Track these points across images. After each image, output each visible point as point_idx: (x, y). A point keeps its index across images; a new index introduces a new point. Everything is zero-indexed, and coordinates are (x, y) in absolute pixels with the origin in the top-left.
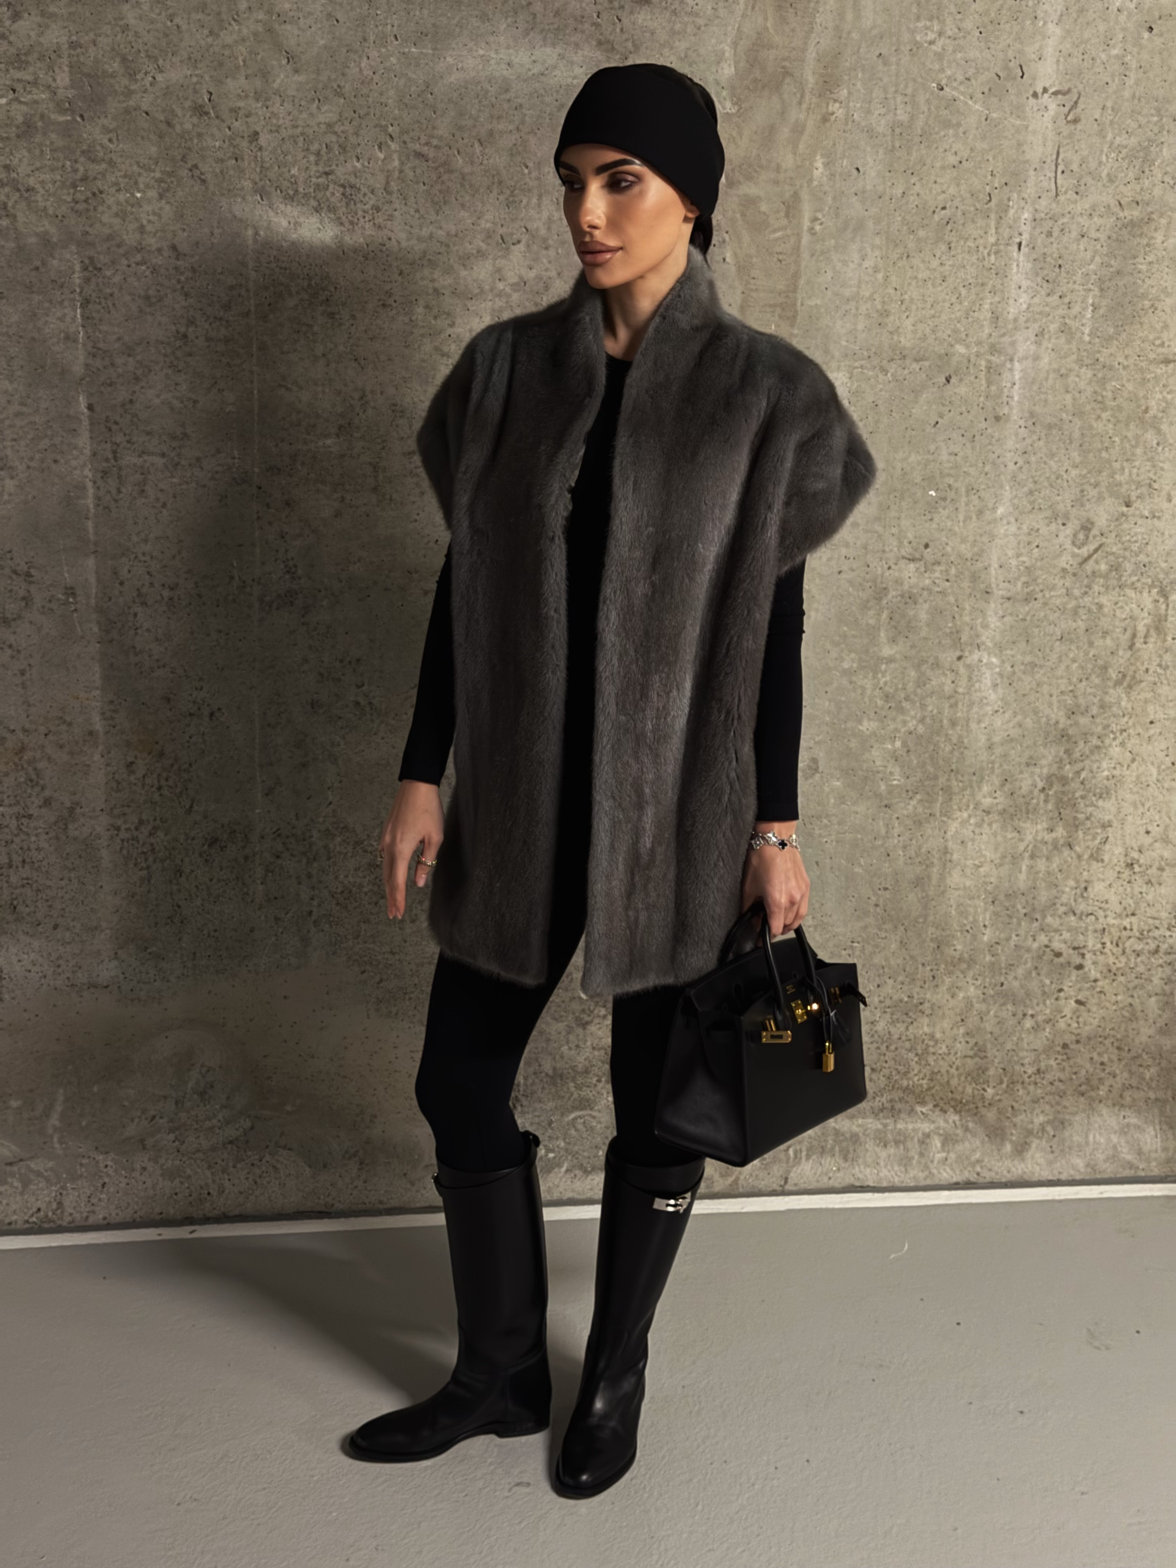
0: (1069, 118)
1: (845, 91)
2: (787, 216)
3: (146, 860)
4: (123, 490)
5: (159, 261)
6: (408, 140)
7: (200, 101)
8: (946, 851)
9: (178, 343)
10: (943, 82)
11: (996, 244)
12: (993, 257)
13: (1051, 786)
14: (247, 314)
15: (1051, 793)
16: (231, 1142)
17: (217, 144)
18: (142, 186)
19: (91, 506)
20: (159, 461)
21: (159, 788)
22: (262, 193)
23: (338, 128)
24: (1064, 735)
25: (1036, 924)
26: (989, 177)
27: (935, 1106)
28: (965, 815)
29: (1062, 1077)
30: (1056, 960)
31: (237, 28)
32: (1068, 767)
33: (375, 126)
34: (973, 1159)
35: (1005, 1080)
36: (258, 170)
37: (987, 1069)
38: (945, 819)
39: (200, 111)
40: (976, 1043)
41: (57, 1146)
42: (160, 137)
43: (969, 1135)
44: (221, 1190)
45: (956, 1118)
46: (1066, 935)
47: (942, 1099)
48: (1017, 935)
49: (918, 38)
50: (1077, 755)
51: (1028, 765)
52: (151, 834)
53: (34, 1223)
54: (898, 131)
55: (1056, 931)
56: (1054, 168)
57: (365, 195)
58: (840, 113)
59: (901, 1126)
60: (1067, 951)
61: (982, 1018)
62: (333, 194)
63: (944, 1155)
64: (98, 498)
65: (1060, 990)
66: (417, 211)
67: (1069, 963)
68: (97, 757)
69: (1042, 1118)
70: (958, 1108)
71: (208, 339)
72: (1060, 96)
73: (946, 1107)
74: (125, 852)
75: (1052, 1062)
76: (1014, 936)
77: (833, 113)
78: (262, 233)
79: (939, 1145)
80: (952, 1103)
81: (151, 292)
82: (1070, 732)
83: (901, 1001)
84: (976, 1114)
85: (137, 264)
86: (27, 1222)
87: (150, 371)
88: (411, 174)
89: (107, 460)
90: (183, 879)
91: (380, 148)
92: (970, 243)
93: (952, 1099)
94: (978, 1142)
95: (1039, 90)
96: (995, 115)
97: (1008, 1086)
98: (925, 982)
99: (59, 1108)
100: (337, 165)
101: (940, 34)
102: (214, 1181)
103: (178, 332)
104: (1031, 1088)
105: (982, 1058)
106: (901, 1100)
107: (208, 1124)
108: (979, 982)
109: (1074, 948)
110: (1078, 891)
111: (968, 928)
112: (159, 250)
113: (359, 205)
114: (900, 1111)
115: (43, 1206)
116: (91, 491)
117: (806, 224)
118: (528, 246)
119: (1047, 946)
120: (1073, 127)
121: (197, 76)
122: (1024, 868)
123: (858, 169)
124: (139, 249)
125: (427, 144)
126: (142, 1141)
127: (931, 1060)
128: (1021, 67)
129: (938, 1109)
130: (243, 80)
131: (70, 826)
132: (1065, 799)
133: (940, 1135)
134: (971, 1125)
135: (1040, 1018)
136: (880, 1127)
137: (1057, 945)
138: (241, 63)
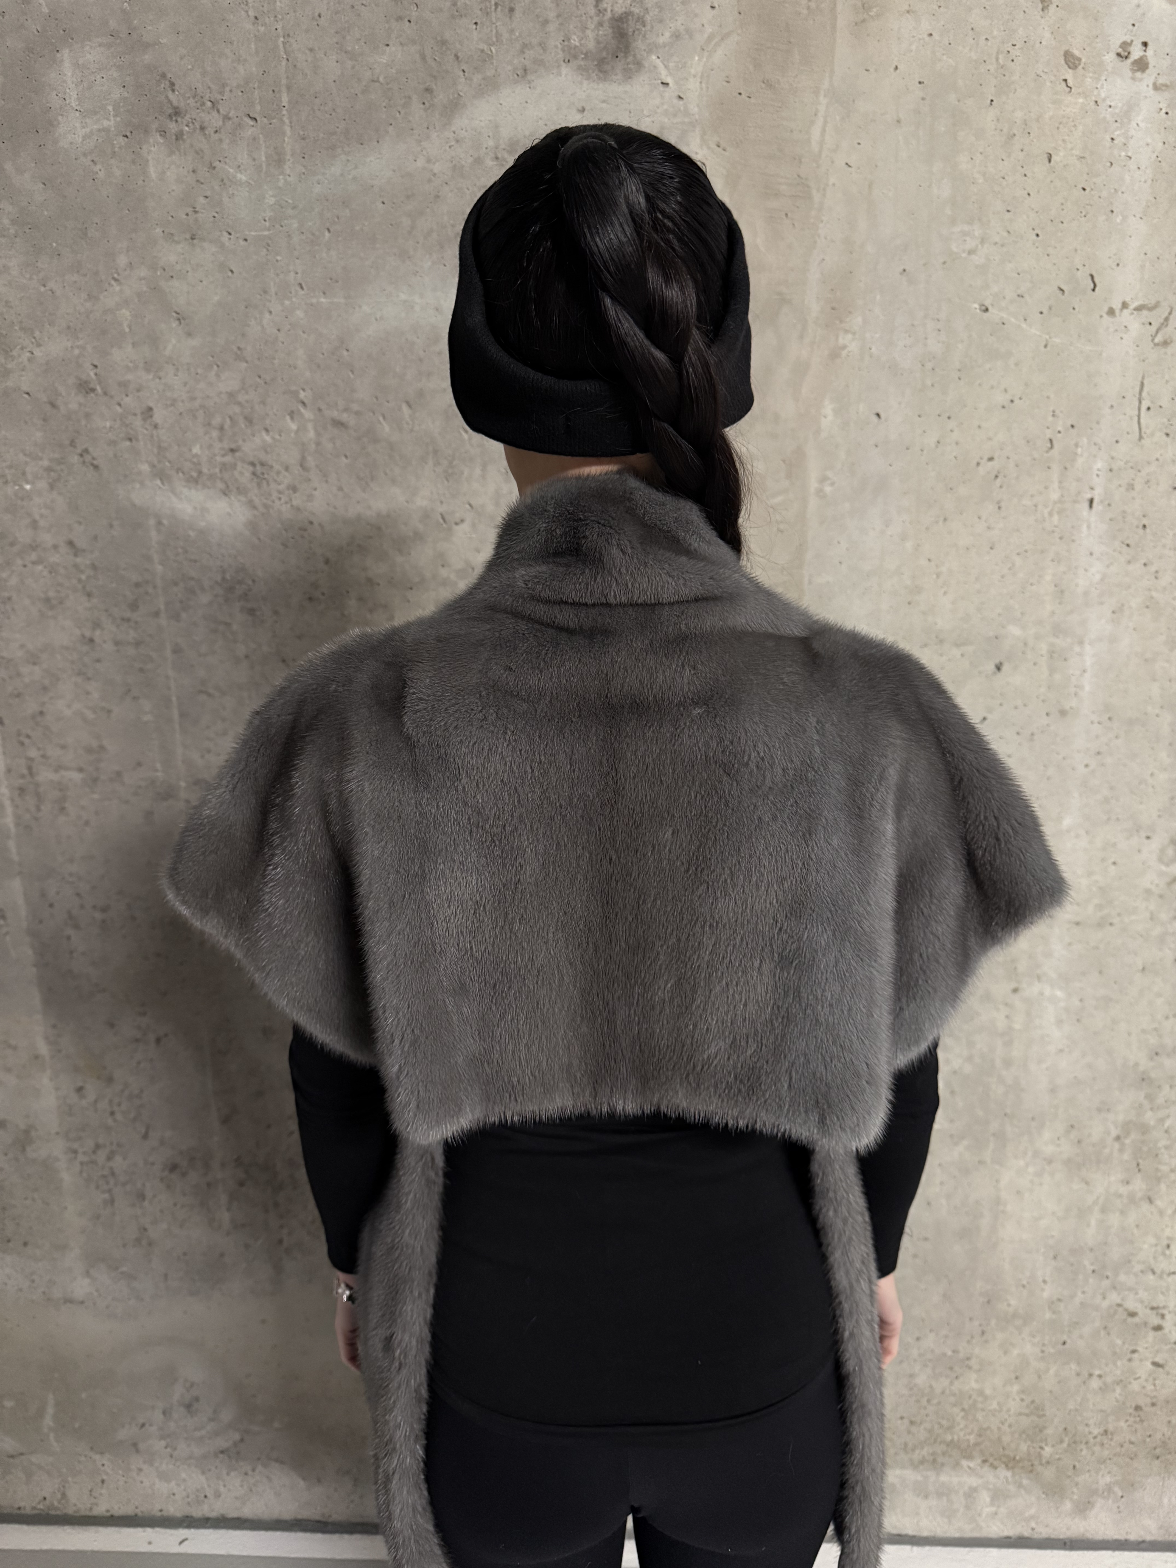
0: (1156, 340)
1: (860, 319)
2: (789, 476)
3: (108, 1183)
4: (43, 807)
5: (55, 558)
6: (323, 407)
7: (84, 377)
8: (998, 1201)
9: (85, 648)
10: (987, 303)
11: (1061, 501)
12: (1056, 518)
13: (1128, 1134)
14: (157, 614)
15: (1127, 1141)
16: (222, 1452)
17: (108, 424)
18: (30, 477)
19: (12, 826)
20: (76, 776)
21: (112, 1113)
22: (161, 475)
23: (241, 398)
24: (1144, 1079)
25: (1106, 1283)
26: (1050, 419)
27: (985, 1461)
28: (1021, 1163)
29: (1133, 1439)
30: (1130, 1320)
31: (117, 288)
32: (1149, 1114)
33: (284, 393)
34: (1027, 1515)
35: (1066, 1440)
36: (155, 451)
37: (1045, 1428)
38: (997, 1167)
39: (85, 388)
40: (1033, 1402)
41: (55, 1444)
42: (45, 420)
43: (1023, 1492)
44: (218, 1495)
45: (1009, 1474)
46: (1142, 1294)
47: (992, 1455)
48: (1084, 1292)
49: (955, 249)
50: (1160, 1100)
51: (1099, 1110)
52: (109, 1158)
53: (41, 1509)
54: (929, 365)
55: (1130, 1289)
56: (1137, 403)
57: (278, 473)
58: (854, 347)
59: (943, 1478)
60: (1144, 1313)
61: (1039, 1377)
62: (241, 473)
63: (994, 1509)
64: (18, 818)
65: (1134, 1352)
66: (340, 489)
67: (1145, 1324)
68: (46, 1081)
69: (1108, 1479)
70: (1010, 1465)
71: (117, 643)
72: (1145, 312)
73: (996, 1463)
74: (85, 1175)
75: (1122, 1424)
76: (1079, 1294)
77: (844, 347)
78: (165, 522)
79: (988, 1499)
80: (1004, 1459)
81: (51, 594)
82: (1153, 1075)
83: (944, 1355)
84: (1031, 1471)
85: (34, 563)
86: (34, 1508)
87: (58, 679)
88: (329, 446)
89: (23, 776)
90: (146, 1203)
91: (292, 418)
92: (1026, 502)
93: (1004, 1455)
94: (1033, 1499)
95: (1117, 306)
96: (1057, 340)
97: (1069, 1445)
98: (972, 1337)
99: (50, 1410)
100: (244, 441)
101: (983, 241)
102: (209, 1486)
103: (83, 636)
104: (1097, 1449)
105: (1039, 1416)
106: (944, 1454)
107: (197, 1434)
108: (1036, 1340)
109: (1153, 1308)
110: (1159, 1249)
111: (1025, 1282)
112: (55, 547)
113: (273, 486)
114: (943, 1465)
115: (47, 1496)
116: (9, 810)
117: (813, 485)
118: (474, 525)
119: (1119, 1305)
120: (1163, 350)
121: (78, 347)
122: (1093, 1222)
123: (878, 415)
124: (33, 547)
125: (346, 410)
126: (135, 1445)
127: (980, 1416)
128: (1092, 276)
129: (988, 1464)
130: (129, 348)
131: (28, 1149)
132: (1145, 1149)
133: (988, 1489)
134: (1025, 1482)
135: (1109, 1379)
136: (919, 1478)
137: (1131, 1305)
138: (127, 330)
